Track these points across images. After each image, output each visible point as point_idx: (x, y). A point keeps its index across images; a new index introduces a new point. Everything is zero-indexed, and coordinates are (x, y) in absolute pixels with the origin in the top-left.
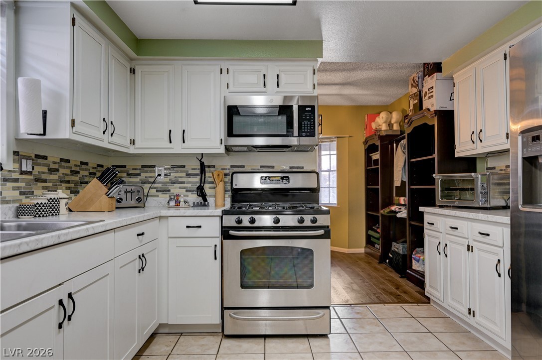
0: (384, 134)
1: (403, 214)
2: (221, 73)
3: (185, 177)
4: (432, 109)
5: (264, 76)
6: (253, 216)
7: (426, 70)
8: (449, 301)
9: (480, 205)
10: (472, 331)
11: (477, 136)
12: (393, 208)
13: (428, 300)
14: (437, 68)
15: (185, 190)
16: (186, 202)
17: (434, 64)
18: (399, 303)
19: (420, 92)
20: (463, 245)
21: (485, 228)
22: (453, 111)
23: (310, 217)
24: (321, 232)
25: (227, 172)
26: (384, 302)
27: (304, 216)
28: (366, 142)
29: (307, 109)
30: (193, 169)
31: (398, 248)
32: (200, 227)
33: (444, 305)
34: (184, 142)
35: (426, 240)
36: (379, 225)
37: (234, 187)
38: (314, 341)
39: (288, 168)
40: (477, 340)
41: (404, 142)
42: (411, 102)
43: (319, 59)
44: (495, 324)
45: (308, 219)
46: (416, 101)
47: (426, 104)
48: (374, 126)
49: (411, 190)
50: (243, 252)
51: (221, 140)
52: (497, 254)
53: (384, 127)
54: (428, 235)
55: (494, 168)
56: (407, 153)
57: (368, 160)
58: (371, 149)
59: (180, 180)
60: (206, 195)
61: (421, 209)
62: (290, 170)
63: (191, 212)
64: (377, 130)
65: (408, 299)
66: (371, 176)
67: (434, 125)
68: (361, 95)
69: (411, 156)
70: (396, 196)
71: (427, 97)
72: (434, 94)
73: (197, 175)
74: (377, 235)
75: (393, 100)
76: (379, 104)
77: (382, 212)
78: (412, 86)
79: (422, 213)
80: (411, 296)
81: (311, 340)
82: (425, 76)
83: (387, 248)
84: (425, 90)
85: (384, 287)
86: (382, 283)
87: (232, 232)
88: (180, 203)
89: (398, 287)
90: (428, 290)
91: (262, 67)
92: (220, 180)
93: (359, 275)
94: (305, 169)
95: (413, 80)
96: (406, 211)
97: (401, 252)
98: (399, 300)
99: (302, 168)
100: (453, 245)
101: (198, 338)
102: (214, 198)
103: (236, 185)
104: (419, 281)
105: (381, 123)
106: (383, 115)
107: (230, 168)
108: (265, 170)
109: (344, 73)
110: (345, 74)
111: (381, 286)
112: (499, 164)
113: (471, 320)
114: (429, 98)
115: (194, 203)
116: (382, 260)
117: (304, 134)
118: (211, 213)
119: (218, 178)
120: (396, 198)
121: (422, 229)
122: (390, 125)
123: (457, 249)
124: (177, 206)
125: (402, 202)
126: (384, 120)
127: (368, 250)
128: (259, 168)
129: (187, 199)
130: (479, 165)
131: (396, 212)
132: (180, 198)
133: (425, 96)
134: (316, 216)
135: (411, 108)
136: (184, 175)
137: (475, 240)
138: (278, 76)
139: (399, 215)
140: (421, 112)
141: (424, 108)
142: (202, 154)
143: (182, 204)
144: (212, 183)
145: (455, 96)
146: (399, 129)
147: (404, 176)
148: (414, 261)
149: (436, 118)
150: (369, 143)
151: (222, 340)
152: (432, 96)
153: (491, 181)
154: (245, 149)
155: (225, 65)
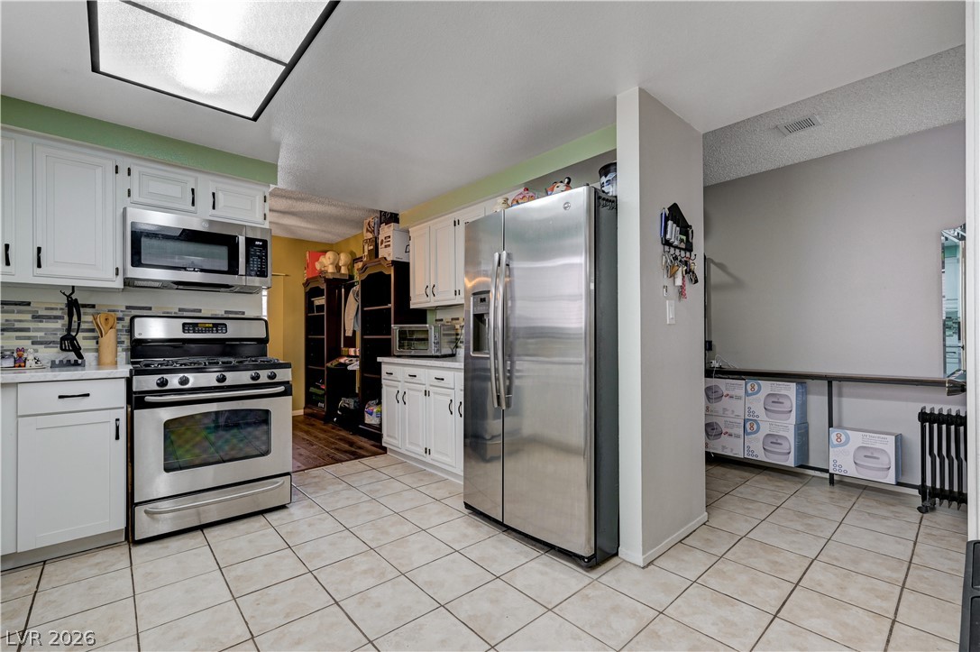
0: (331, 277)
1: (355, 366)
2: (117, 172)
3: (31, 321)
4: (390, 259)
5: (193, 190)
6: (186, 375)
7: (383, 218)
8: (407, 445)
9: (433, 353)
10: (427, 469)
11: (431, 290)
12: (342, 360)
13: (385, 450)
14: (393, 218)
15: (30, 341)
16: (37, 361)
17: (391, 214)
18: (356, 459)
19: (376, 238)
20: (420, 391)
21: (440, 374)
22: (408, 264)
23: (267, 372)
24: (281, 389)
25: (120, 315)
26: (341, 461)
27: (259, 372)
28: (306, 284)
29: (257, 243)
30: (47, 309)
31: (348, 403)
32: (88, 395)
33: (403, 451)
34: (39, 266)
35: (385, 390)
36: (323, 380)
37: (137, 336)
38: (272, 517)
39: (223, 313)
40: (432, 475)
41: (357, 288)
42: (366, 247)
43: (271, 185)
44: (447, 455)
45: (264, 376)
46: (372, 247)
47: (382, 252)
48: (318, 266)
49: (363, 340)
50: (168, 424)
51: (117, 269)
52: (448, 395)
53: (331, 269)
54: (386, 385)
55: (442, 320)
56: (360, 301)
57: (309, 306)
58: (312, 293)
59: (17, 325)
60: (80, 348)
61: (379, 359)
62: (226, 316)
63: (50, 375)
64: (321, 272)
65: (365, 453)
66: (312, 325)
67: (390, 275)
68: (306, 228)
69: (364, 304)
70: (344, 346)
71: (383, 246)
72: (391, 243)
73: (61, 318)
74: (321, 392)
75: (339, 239)
76: (323, 241)
77: (329, 365)
78: (368, 230)
79: (380, 363)
80: (367, 450)
81: (267, 515)
82: (381, 223)
83: (333, 405)
84: (381, 237)
85: (337, 446)
86: (333, 443)
87: (149, 399)
88: (25, 362)
89: (351, 444)
90: (386, 441)
91: (190, 179)
92: (109, 326)
93: (304, 439)
94: (246, 316)
95: (369, 224)
96: (358, 363)
97: (352, 407)
98: (356, 456)
99: (243, 313)
100: (411, 392)
101: (83, 558)
102: (96, 354)
103: (140, 334)
104: (375, 435)
105: (327, 263)
106: (330, 255)
107: (124, 309)
108: (185, 314)
109: (288, 201)
110: (290, 202)
111: (333, 446)
112: (446, 316)
113: (428, 459)
114: (386, 246)
115: (53, 362)
116: (327, 419)
117: (253, 273)
118: (109, 374)
119: (106, 324)
120: (344, 349)
121: (380, 380)
122: (338, 268)
123: (415, 396)
124: (20, 366)
125: (352, 354)
126: (331, 260)
127: (309, 411)
128: (177, 311)
129: (38, 355)
130: (430, 317)
131: (345, 365)
132: (25, 355)
133: (382, 243)
134: (274, 371)
135: (366, 253)
136: (29, 317)
137: (431, 386)
138: (214, 194)
139: (350, 368)
140: (377, 260)
141: (380, 256)
142: (73, 287)
143: (31, 363)
144: (92, 330)
145: (411, 248)
146: (347, 272)
147: (356, 325)
148: (366, 414)
149: (392, 268)
150: (311, 286)
151: (130, 549)
152: (389, 246)
153: (442, 332)
154: (157, 284)
155: (124, 163)
